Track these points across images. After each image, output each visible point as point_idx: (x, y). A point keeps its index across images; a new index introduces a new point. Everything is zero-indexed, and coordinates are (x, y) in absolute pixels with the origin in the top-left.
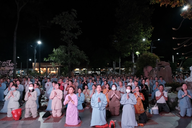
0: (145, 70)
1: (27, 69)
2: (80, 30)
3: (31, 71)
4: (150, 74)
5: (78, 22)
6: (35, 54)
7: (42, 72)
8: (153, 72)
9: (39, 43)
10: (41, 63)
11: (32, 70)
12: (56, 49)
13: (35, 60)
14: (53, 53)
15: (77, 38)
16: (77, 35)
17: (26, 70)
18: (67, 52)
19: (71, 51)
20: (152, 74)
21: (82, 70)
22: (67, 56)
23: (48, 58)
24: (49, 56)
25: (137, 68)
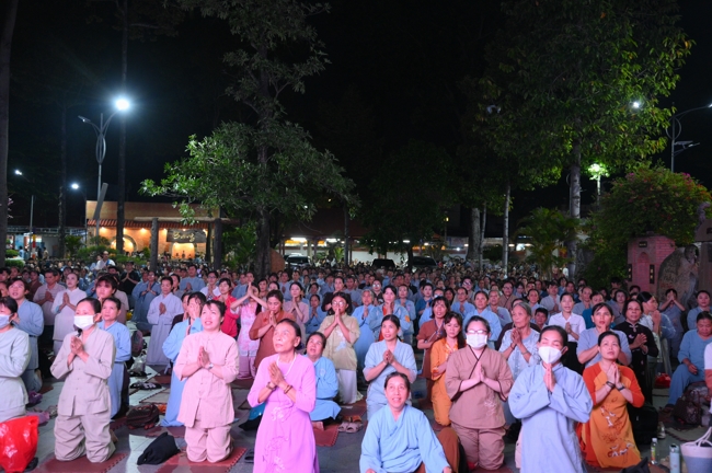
0: (634, 254)
1: (61, 231)
2: (318, 48)
3: (75, 243)
4: (660, 274)
5: (312, 9)
6: (100, 161)
7: (128, 246)
8: (679, 265)
9: (123, 104)
10: (127, 204)
11: (85, 237)
12: (199, 139)
13: (102, 189)
14: (188, 155)
15: (303, 91)
16: (303, 73)
17: (55, 233)
18: (252, 156)
19: (271, 151)
20: (673, 276)
21: (321, 244)
22: (255, 176)
23: (164, 182)
24: (169, 173)
25: (592, 242)
